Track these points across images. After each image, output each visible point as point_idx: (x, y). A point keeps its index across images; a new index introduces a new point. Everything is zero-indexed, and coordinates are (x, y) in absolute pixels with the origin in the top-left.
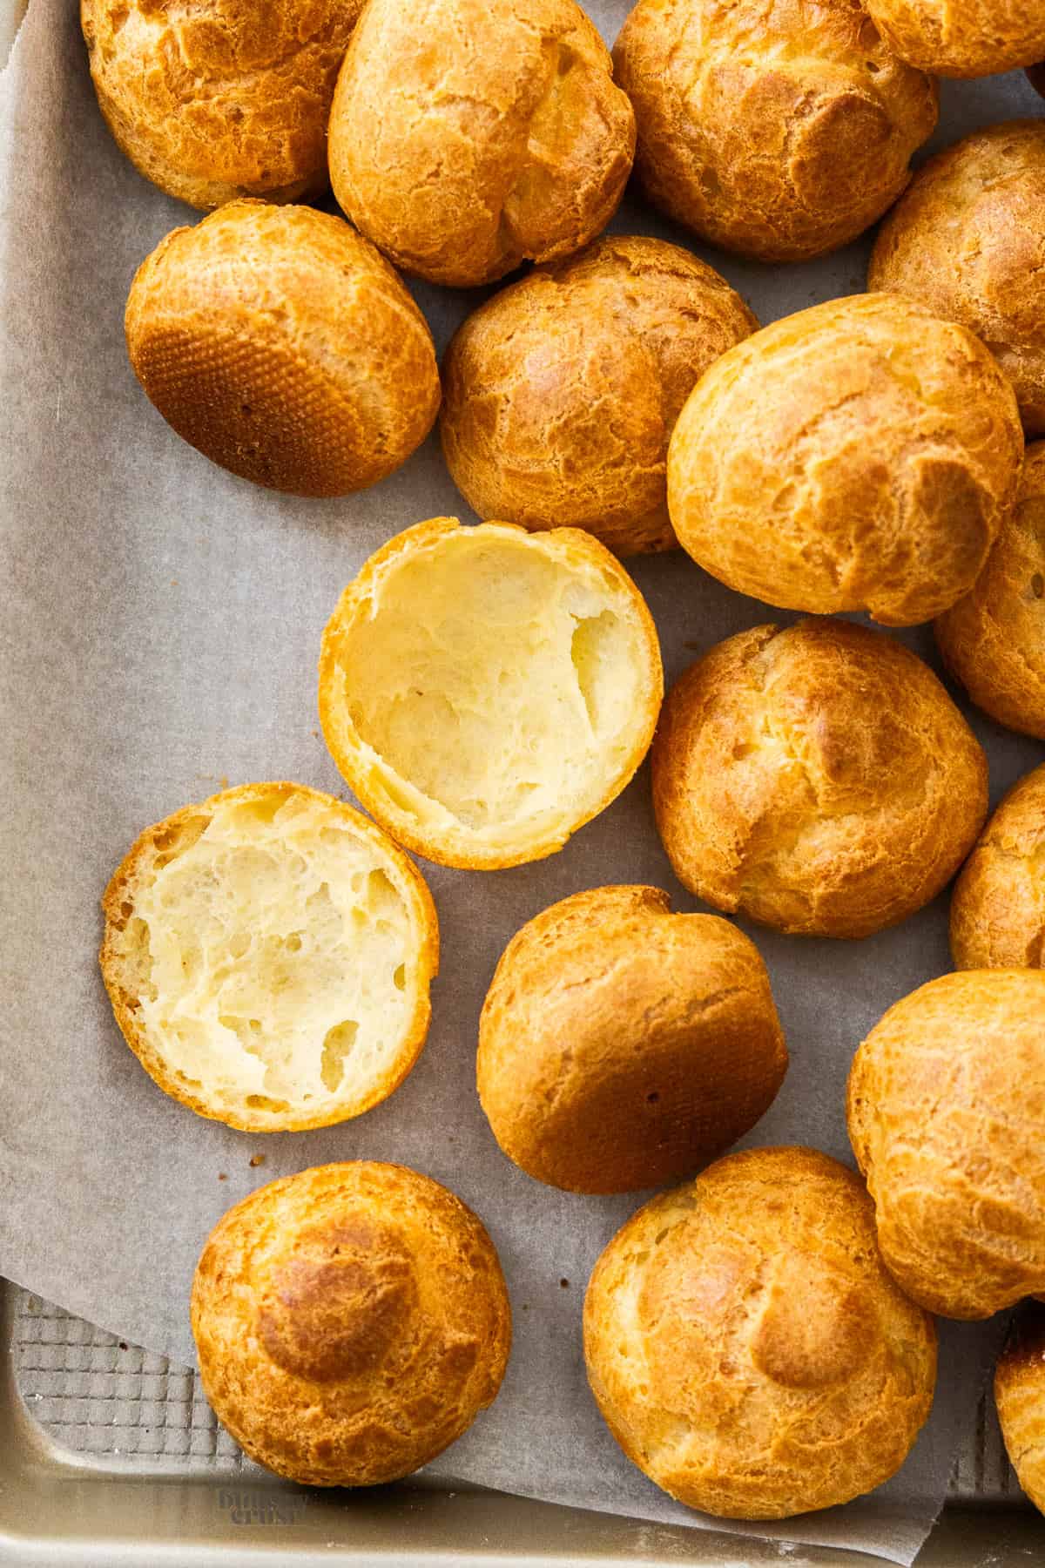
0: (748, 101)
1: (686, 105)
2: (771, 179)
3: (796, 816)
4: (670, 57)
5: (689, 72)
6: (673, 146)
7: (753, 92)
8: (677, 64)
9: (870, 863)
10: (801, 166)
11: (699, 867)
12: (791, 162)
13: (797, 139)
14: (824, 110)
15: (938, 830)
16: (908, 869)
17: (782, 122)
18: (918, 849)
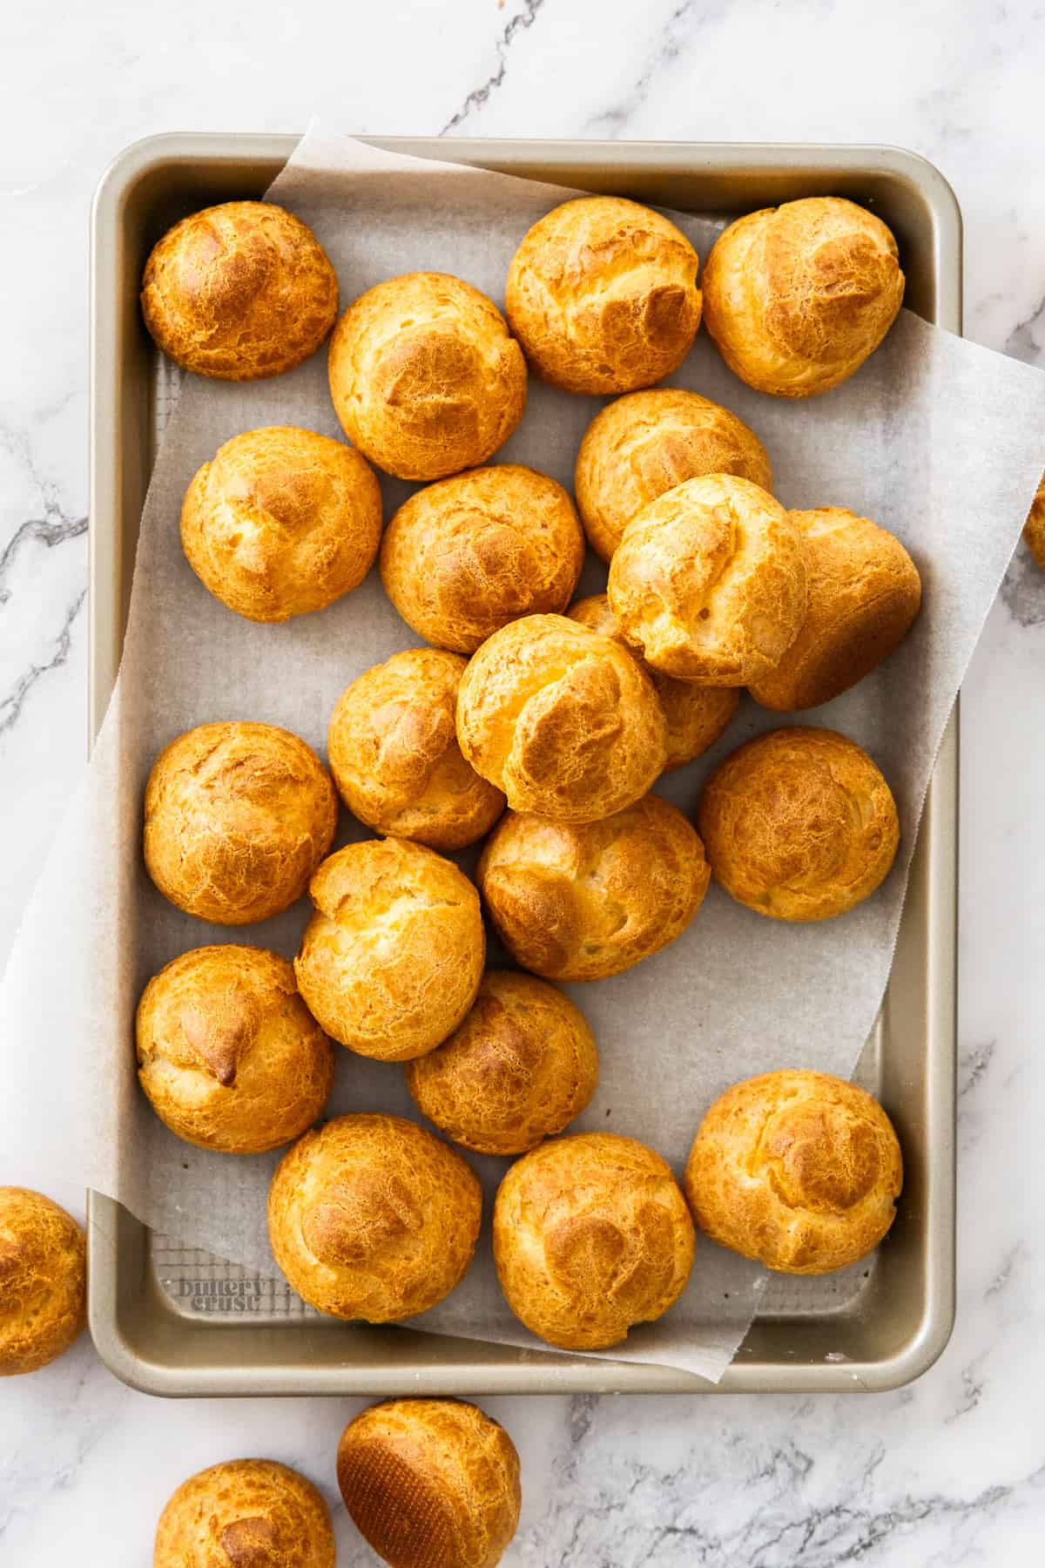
0: (606, 325)
1: (571, 342)
2: (640, 353)
3: (284, 553)
4: (546, 322)
5: (561, 324)
6: (576, 365)
7: (605, 319)
8: (552, 324)
9: (335, 548)
10: (651, 339)
11: (256, 611)
12: (645, 340)
13: (641, 329)
14: (646, 306)
15: (356, 508)
16: (357, 537)
17: (629, 325)
18: (354, 523)
